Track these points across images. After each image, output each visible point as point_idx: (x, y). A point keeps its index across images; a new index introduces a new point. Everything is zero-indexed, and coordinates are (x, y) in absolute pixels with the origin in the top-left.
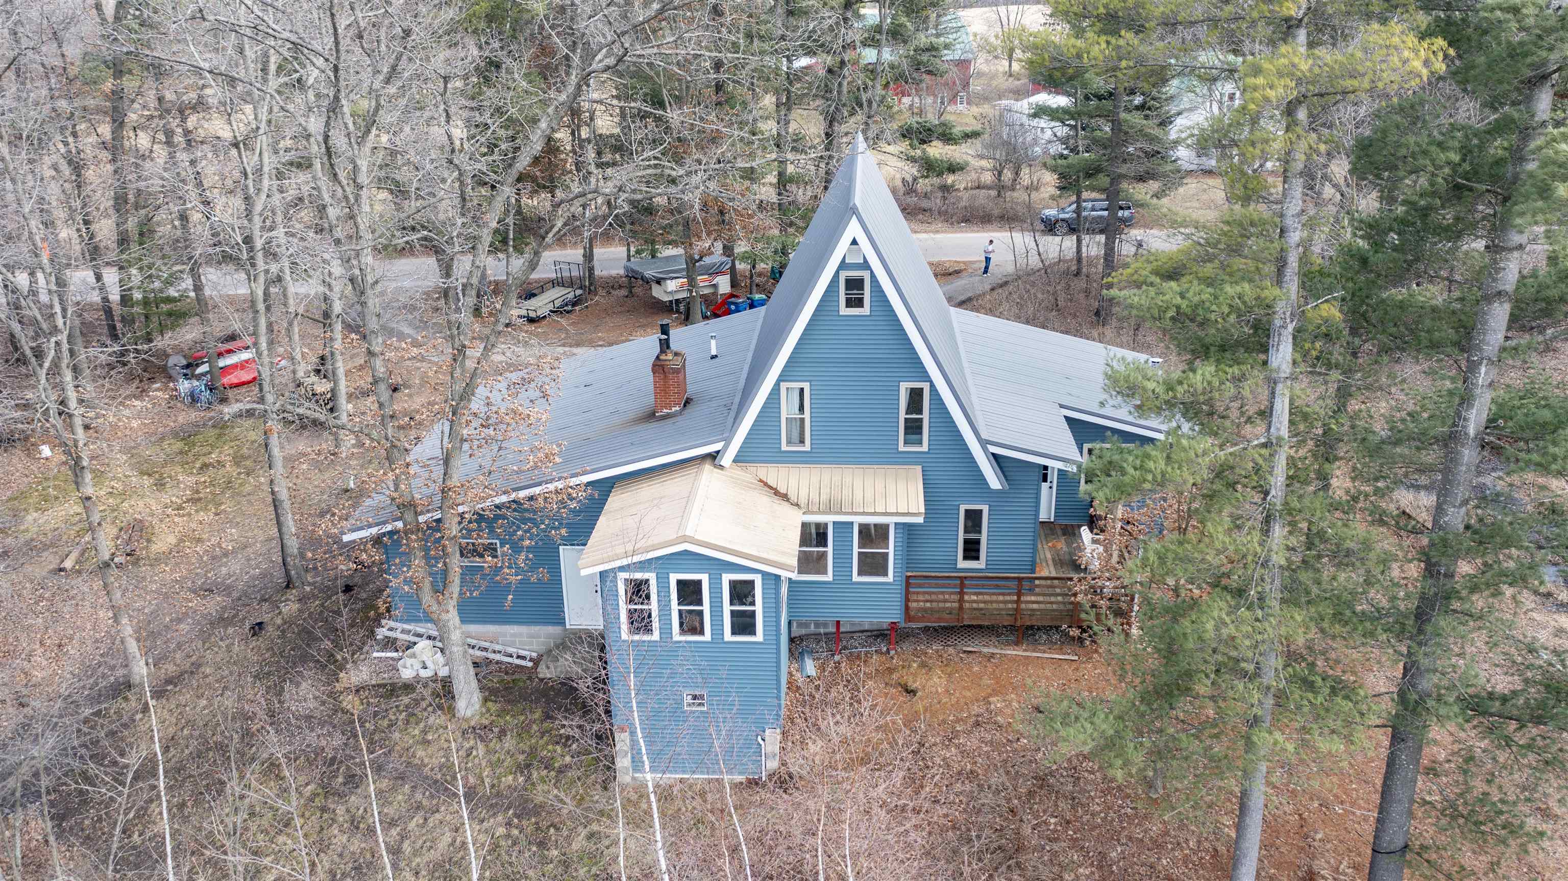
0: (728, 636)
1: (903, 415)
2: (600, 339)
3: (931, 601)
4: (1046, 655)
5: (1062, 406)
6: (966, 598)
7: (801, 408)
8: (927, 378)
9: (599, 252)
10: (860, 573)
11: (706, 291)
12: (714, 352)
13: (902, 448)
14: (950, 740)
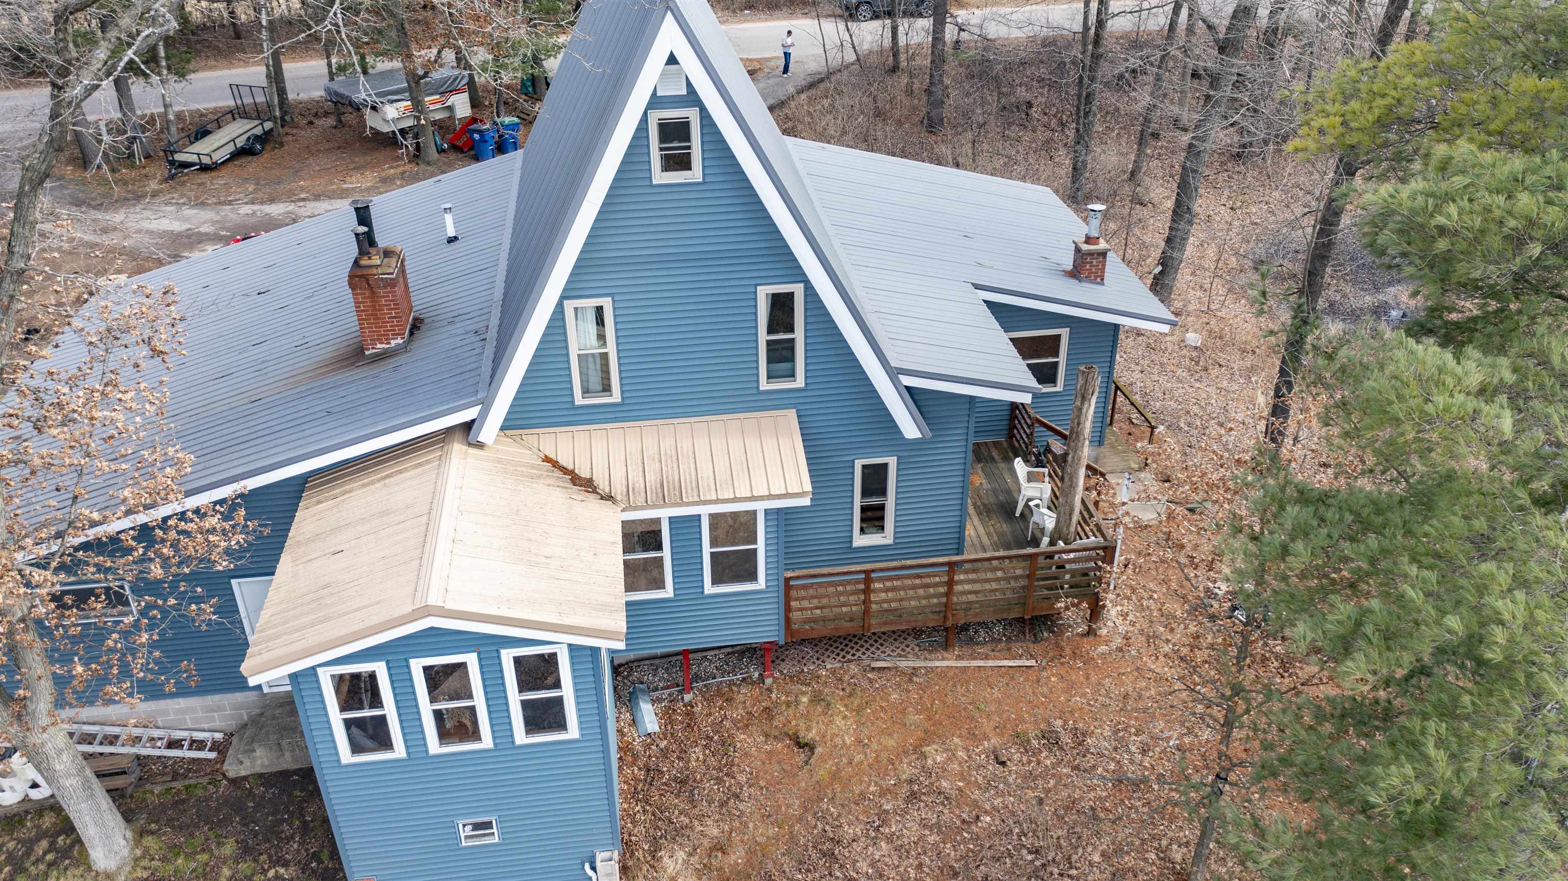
0: (520, 736)
1: (763, 337)
2: (302, 189)
3: (821, 608)
4: (991, 663)
5: (977, 287)
6: (873, 597)
7: (601, 337)
8: (799, 275)
9: (292, 68)
10: (715, 581)
11: (438, 116)
12: (451, 233)
13: (764, 385)
14: (877, 829)
